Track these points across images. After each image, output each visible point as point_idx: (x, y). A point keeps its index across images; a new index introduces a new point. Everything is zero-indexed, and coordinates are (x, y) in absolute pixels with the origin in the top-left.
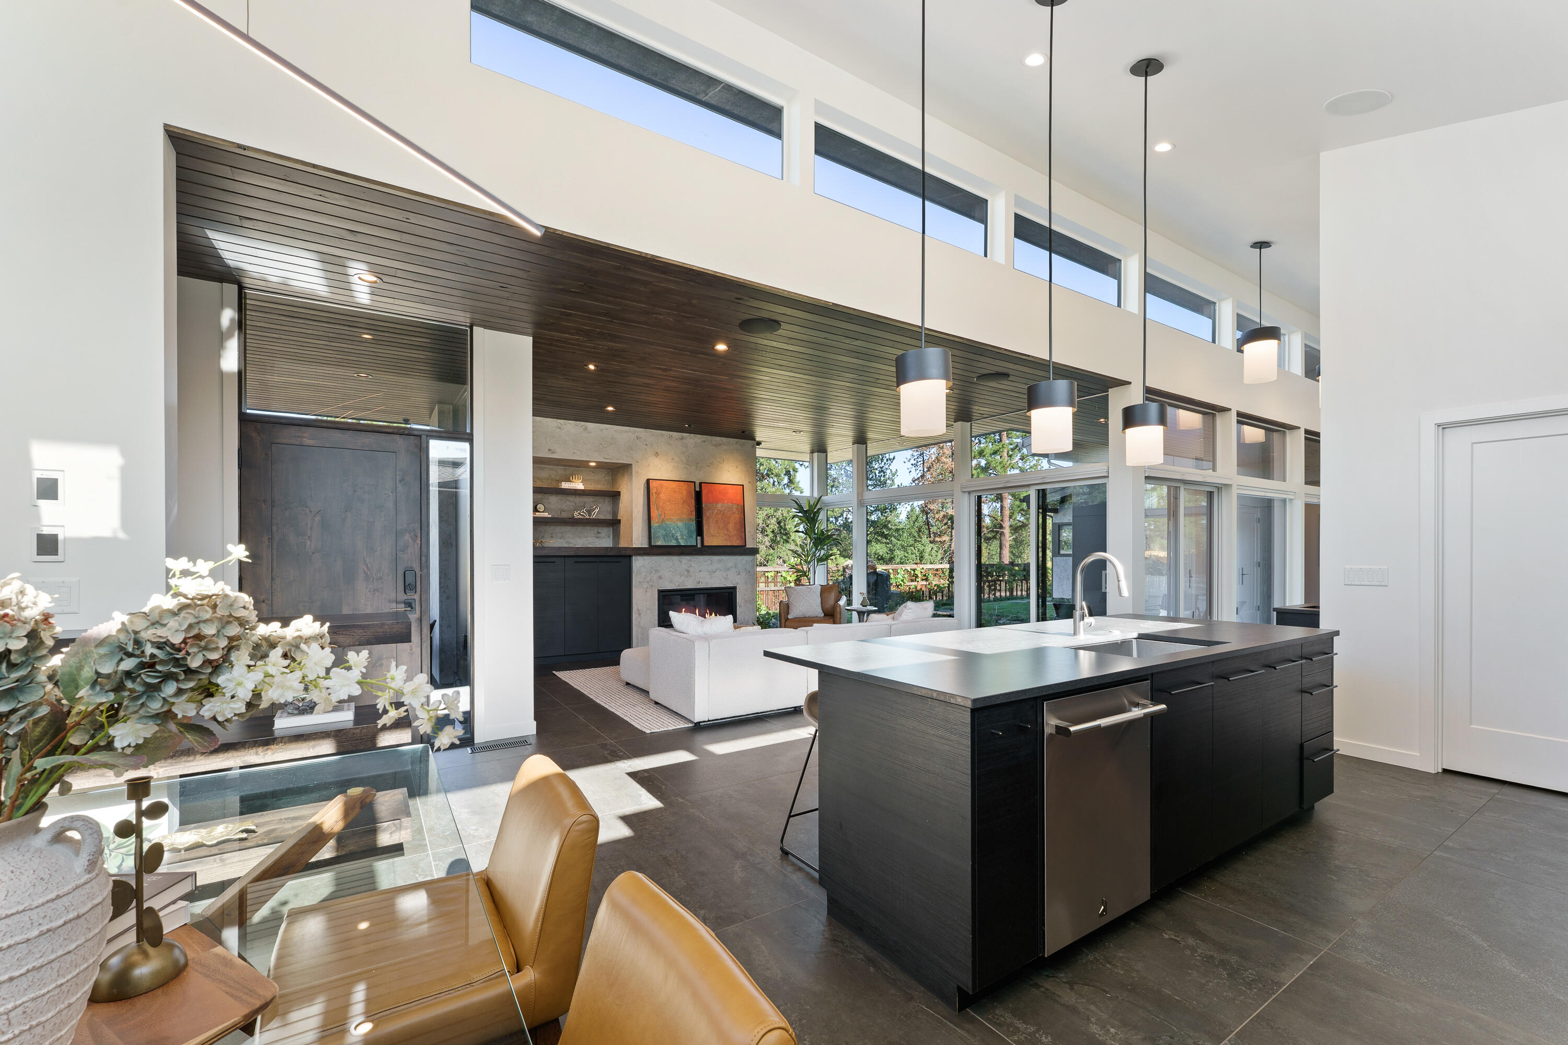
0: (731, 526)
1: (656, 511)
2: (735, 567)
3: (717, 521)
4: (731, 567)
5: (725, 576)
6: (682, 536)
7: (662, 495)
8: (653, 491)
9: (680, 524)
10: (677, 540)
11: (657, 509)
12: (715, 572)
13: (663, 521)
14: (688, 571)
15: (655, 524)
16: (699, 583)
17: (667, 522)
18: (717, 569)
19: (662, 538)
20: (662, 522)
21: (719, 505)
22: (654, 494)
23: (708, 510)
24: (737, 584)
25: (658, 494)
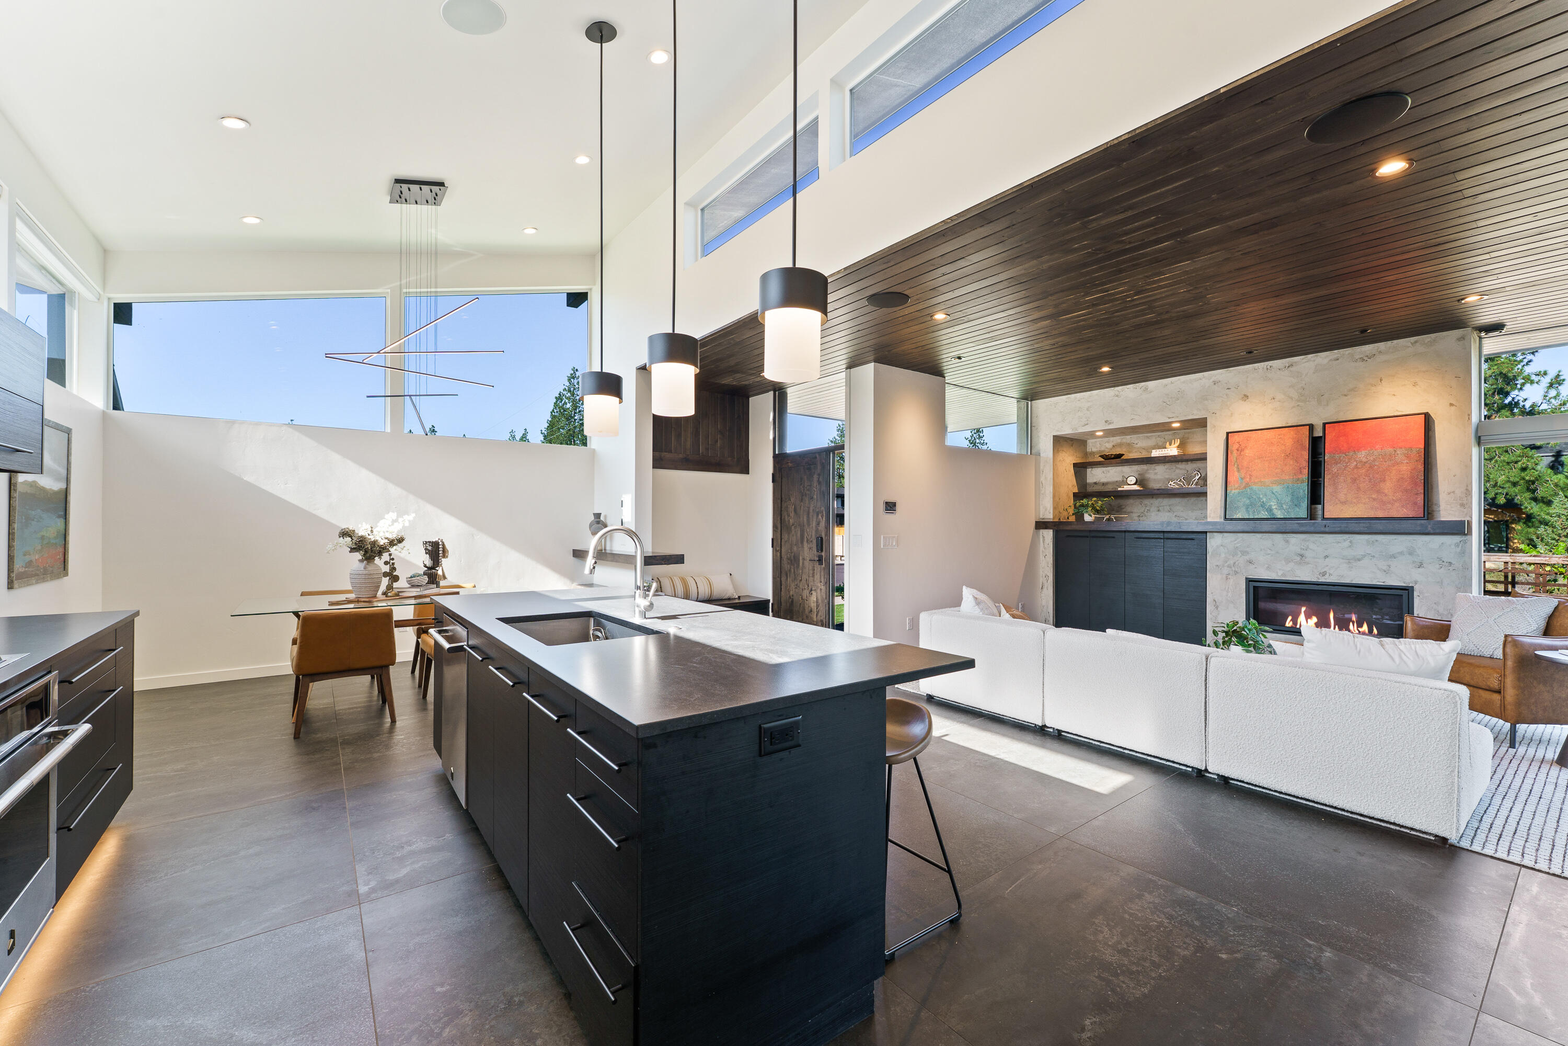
0: (1388, 487)
1: (1236, 473)
2: (1411, 554)
3: (1354, 480)
4: (1401, 553)
5: (1385, 568)
6: (1280, 506)
7: (1247, 452)
8: (1233, 447)
9: (1277, 488)
10: (1270, 510)
11: (1239, 471)
12: (1359, 560)
13: (1247, 485)
14: (1302, 556)
15: (1232, 491)
16: (1324, 574)
17: (1255, 487)
18: (1364, 556)
19: (1244, 509)
20: (1245, 487)
21: (1362, 455)
22: (1235, 452)
23: (1336, 463)
24: (1416, 583)
25: (1240, 450)
